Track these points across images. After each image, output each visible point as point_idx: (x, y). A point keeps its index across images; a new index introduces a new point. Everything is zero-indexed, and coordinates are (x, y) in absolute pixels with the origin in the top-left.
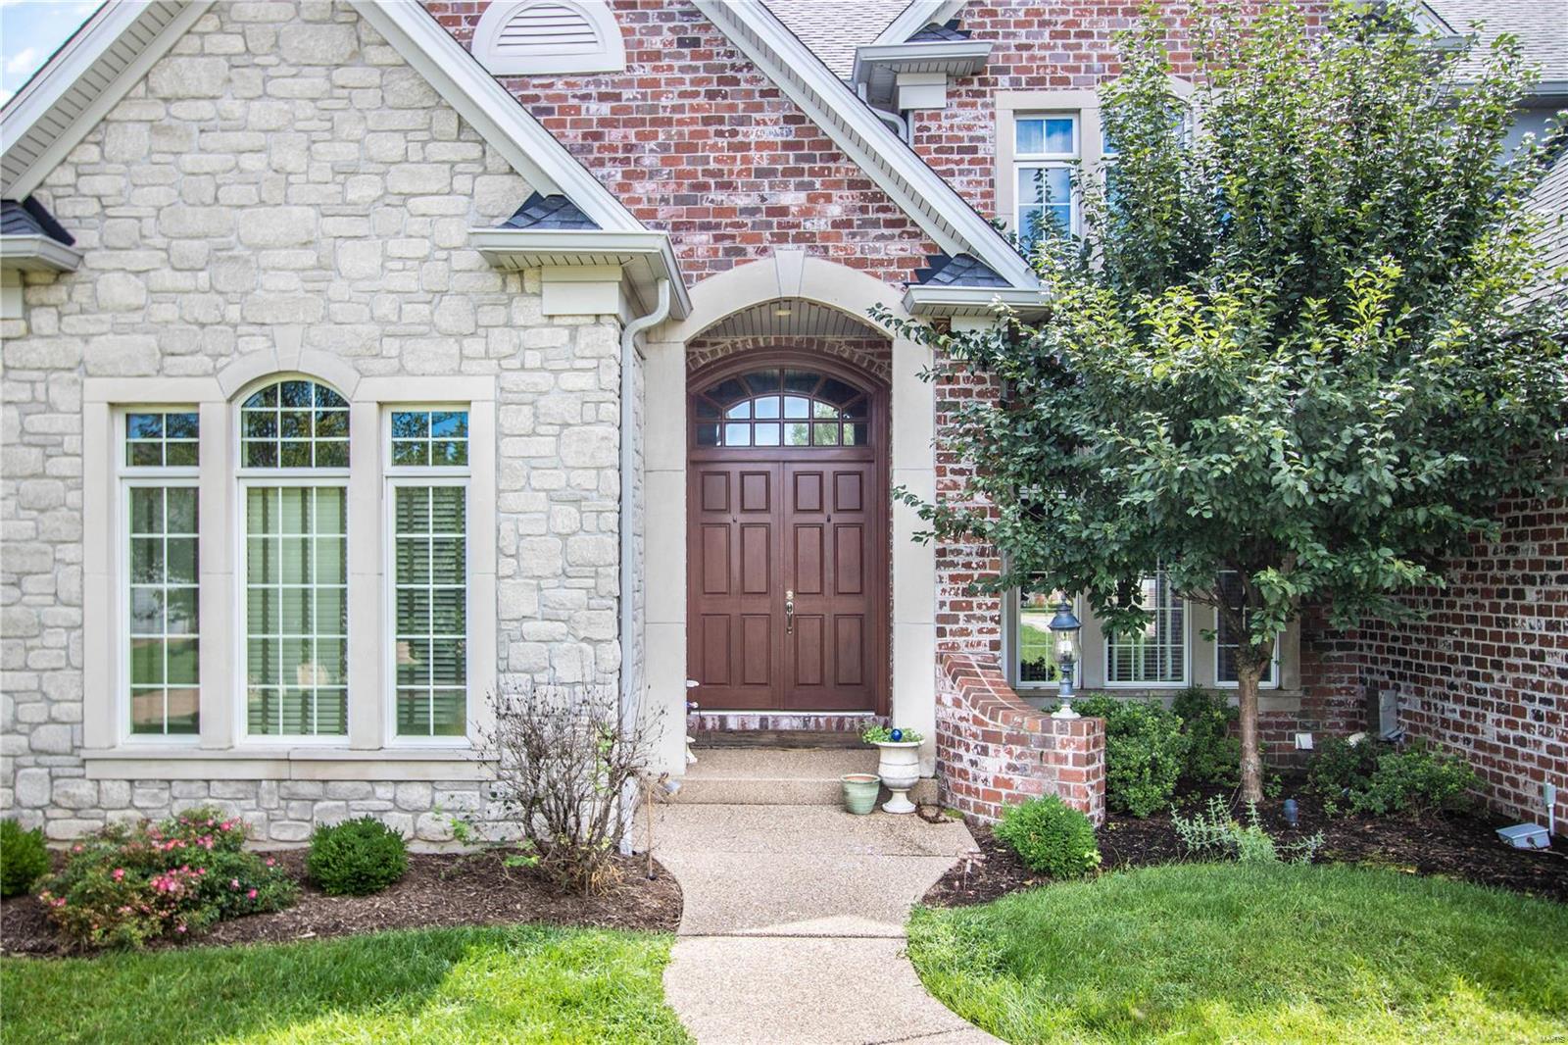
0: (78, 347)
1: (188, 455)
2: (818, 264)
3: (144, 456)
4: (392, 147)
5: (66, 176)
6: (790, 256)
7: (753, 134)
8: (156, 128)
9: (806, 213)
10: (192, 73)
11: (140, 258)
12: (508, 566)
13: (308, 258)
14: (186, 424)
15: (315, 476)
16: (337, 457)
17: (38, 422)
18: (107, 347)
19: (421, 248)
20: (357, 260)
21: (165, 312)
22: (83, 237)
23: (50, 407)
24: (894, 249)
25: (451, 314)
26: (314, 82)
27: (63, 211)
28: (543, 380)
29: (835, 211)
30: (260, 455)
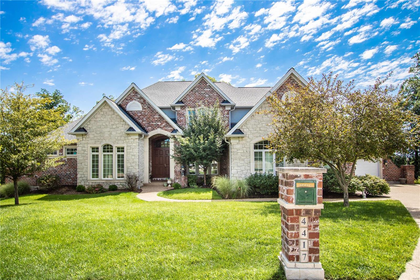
0: (87, 141)
1: (98, 151)
2: (162, 130)
3: (93, 151)
4: (117, 123)
5: (86, 125)
6: (159, 129)
7: (155, 117)
8: (95, 121)
9: (161, 125)
10: (99, 116)
11: (93, 133)
12: (128, 162)
13: (109, 133)
14: (98, 148)
15: (110, 153)
16: (112, 151)
17: (83, 148)
18: (90, 141)
19: (120, 132)
20: (114, 133)
21: (96, 138)
22: (88, 131)
23: (85, 147)
24: (170, 129)
25: (122, 138)
26: (110, 117)
27: (86, 129)
28: (131, 144)
29: (164, 125)
30: (104, 151)
